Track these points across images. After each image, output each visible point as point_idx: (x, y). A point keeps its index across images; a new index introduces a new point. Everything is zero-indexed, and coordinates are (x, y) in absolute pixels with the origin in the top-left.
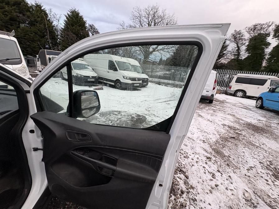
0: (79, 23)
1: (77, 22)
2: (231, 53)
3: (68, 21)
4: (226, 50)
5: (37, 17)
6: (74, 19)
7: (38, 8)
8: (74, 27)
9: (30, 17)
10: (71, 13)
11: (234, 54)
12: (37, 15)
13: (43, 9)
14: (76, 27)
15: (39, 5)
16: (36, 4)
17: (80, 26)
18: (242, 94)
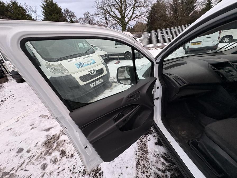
0: (55, 11)
1: (54, 10)
2: (202, 4)
3: (46, 11)
4: (196, 2)
5: (18, 14)
6: (50, 7)
7: (14, 5)
8: (53, 16)
9: (12, 17)
10: (45, 2)
11: (205, 4)
12: (17, 13)
13: (19, 6)
14: (54, 15)
15: (15, 2)
16: (11, 2)
17: (57, 13)
18: (229, 39)
